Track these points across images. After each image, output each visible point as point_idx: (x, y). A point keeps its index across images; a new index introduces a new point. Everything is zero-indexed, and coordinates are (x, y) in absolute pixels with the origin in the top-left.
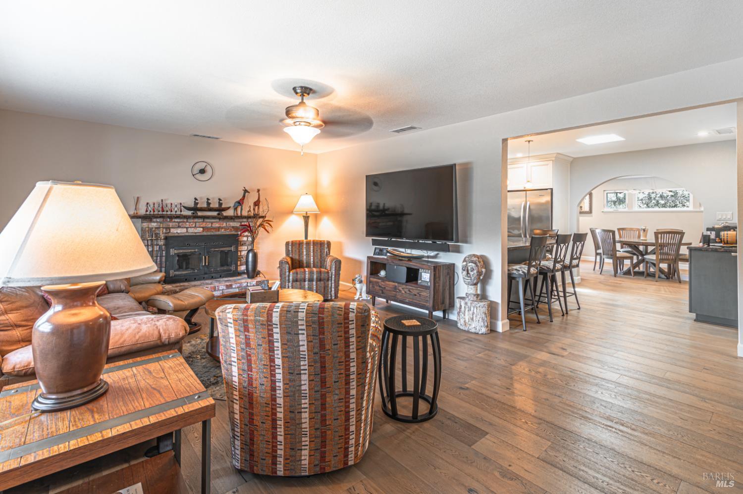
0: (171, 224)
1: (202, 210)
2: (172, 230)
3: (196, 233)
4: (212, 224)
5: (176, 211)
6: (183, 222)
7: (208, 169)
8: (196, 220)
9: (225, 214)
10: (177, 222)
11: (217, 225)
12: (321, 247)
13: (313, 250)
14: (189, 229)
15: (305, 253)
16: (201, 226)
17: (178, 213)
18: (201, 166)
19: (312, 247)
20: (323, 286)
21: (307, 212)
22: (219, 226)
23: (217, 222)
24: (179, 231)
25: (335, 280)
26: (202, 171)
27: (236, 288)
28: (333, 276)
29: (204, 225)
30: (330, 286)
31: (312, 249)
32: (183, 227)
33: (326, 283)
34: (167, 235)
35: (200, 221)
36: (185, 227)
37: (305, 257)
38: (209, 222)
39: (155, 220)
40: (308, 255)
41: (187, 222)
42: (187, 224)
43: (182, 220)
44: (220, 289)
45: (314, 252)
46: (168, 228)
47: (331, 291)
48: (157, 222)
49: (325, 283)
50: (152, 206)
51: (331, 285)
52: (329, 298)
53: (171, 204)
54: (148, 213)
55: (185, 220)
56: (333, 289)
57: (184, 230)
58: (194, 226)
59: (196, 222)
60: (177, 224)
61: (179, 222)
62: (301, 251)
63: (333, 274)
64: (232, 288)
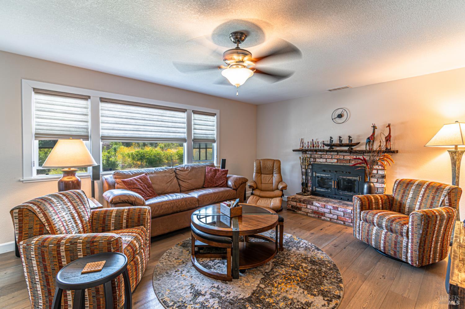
0: (316, 156)
1: (336, 145)
2: (317, 160)
3: (332, 163)
4: (344, 156)
5: (321, 147)
6: (324, 154)
7: (345, 113)
8: (332, 153)
9: (355, 148)
10: (320, 154)
11: (348, 158)
12: (436, 192)
13: (424, 194)
14: (327, 160)
15: (410, 196)
16: (336, 158)
17: (322, 148)
18: (339, 112)
19: (423, 190)
20: (394, 239)
21: (456, 146)
22: (350, 158)
23: (348, 155)
24: (321, 160)
25: (412, 239)
26: (340, 116)
27: (341, 211)
28: (410, 234)
29: (338, 157)
30: (404, 244)
31: (422, 192)
32: (323, 158)
33: (400, 238)
34: (314, 163)
35: (335, 154)
36: (325, 158)
37: (409, 201)
38: (342, 155)
39: (307, 153)
40: (414, 198)
41: (326, 154)
42: (326, 156)
43: (323, 153)
44: (328, 207)
45: (423, 197)
46: (315, 158)
47: (407, 252)
48: (309, 154)
49: (396, 238)
50: (307, 144)
51: (407, 244)
52: (404, 260)
53: (318, 142)
54: (304, 148)
55: (325, 153)
56: (409, 251)
57: (324, 160)
58: (331, 157)
59: (332, 155)
60: (320, 156)
61: (321, 155)
62: (407, 192)
63: (410, 230)
64: (338, 210)
